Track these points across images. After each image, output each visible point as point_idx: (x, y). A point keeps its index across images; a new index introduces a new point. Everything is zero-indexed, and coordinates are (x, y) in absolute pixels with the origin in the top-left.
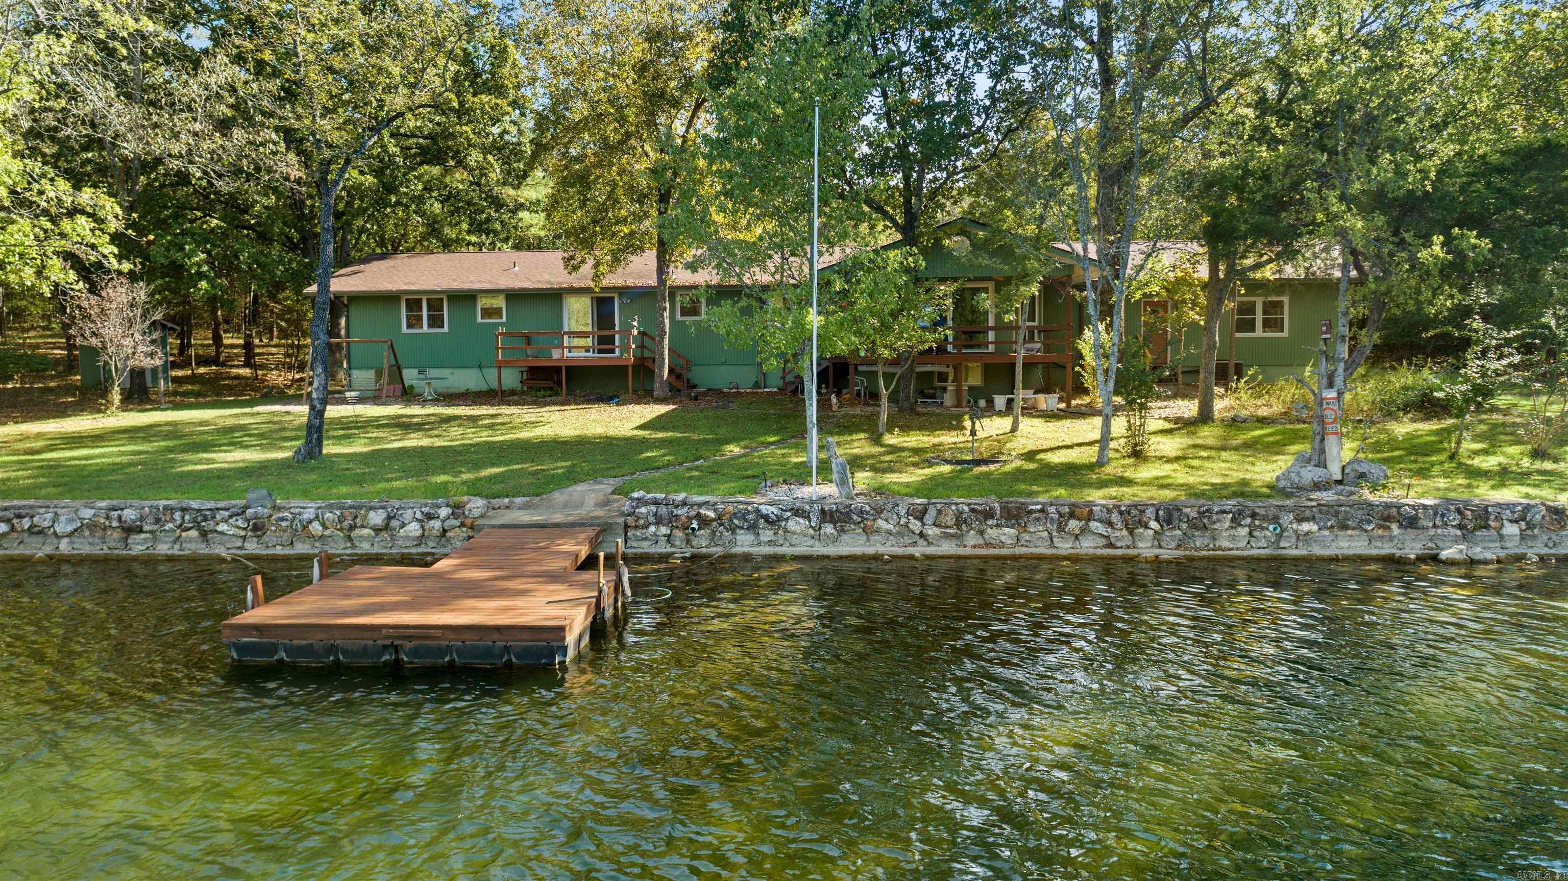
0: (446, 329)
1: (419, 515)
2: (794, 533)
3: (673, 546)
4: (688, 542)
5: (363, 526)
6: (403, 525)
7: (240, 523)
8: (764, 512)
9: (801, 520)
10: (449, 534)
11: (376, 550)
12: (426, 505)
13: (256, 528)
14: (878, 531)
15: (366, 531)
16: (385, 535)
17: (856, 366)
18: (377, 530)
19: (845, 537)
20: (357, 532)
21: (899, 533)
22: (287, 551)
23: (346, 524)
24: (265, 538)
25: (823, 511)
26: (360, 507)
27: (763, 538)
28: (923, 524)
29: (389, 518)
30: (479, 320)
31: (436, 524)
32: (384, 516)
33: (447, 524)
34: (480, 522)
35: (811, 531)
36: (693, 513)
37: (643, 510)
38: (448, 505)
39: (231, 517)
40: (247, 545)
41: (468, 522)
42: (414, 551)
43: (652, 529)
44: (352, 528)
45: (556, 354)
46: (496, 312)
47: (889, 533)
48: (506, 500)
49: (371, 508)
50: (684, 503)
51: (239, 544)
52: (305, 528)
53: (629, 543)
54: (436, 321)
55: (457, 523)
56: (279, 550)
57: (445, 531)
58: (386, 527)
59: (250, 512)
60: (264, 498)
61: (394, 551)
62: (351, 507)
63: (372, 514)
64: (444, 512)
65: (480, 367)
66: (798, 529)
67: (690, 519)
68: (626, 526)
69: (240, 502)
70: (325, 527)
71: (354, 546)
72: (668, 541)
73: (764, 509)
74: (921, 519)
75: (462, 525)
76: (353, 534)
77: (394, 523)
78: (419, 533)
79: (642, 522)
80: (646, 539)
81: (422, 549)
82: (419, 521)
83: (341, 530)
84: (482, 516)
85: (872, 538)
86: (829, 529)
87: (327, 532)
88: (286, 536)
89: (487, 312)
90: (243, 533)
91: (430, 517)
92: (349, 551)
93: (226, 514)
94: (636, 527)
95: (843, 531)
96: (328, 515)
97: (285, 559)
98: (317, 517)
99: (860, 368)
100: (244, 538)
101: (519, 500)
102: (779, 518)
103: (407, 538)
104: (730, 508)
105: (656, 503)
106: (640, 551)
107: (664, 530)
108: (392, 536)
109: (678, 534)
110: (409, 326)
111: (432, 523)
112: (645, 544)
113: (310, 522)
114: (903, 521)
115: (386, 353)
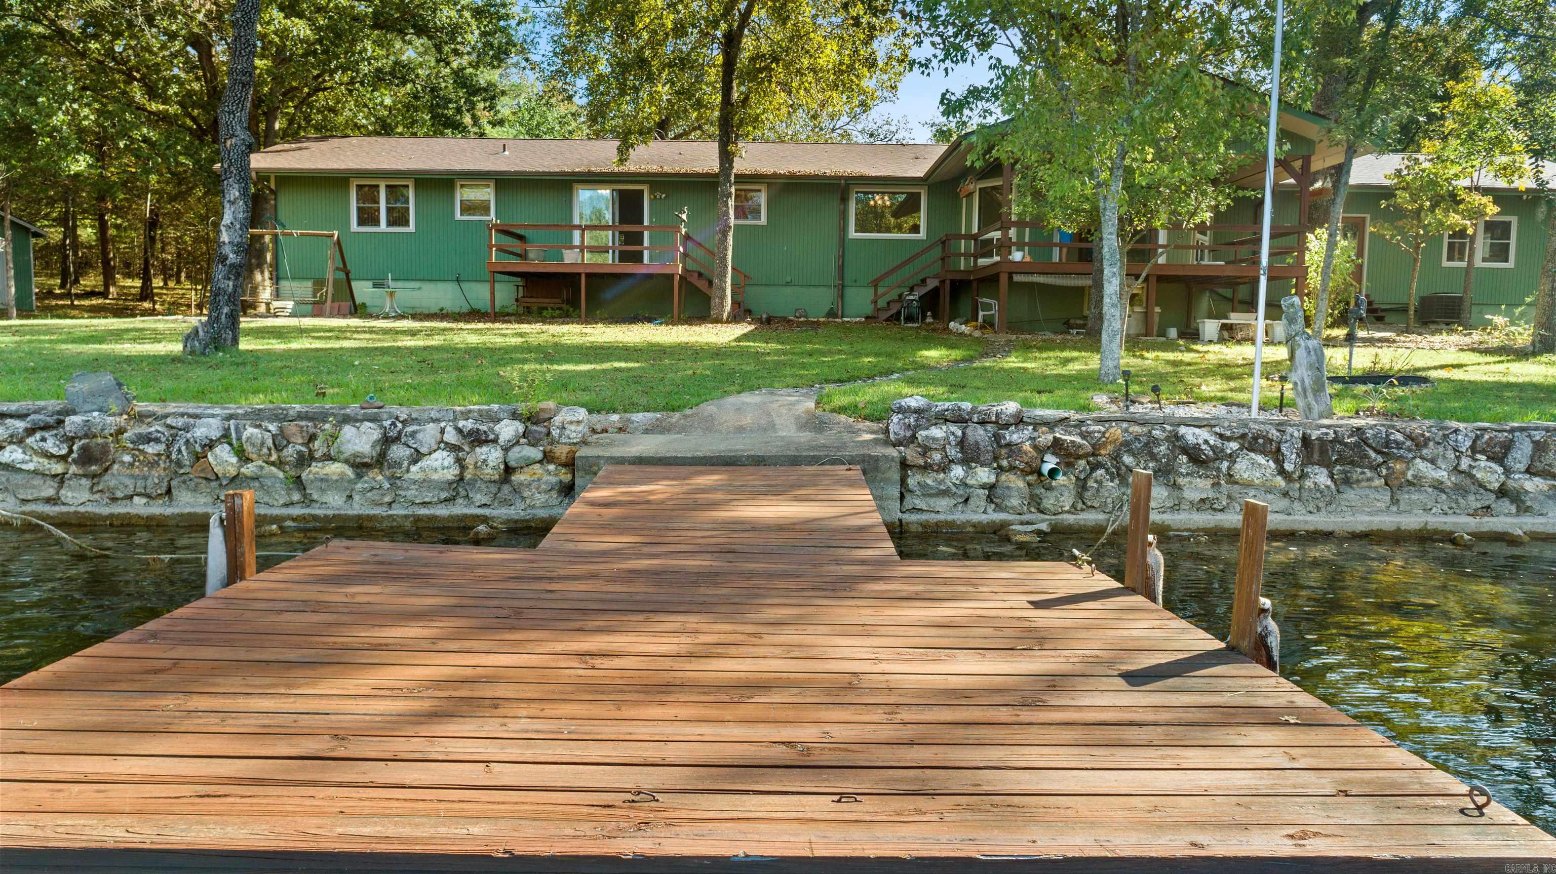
0: (412, 228)
1: (451, 436)
2: (1249, 485)
3: (999, 508)
4: (1035, 502)
5: (328, 458)
6: (417, 457)
7: (51, 445)
8: (1191, 439)
9: (1261, 459)
10: (517, 478)
11: (359, 507)
12: (466, 415)
13: (87, 457)
14: (1415, 484)
15: (335, 469)
16: (377, 477)
17: (1010, 275)
18: (360, 466)
19: (1350, 495)
20: (316, 469)
21: (1457, 487)
22: (158, 509)
23: (290, 452)
24: (109, 480)
25: (1305, 440)
26: (318, 418)
27: (1192, 495)
28: (1508, 472)
29: (387, 441)
30: (458, 216)
31: (492, 456)
32: (376, 435)
33: (515, 455)
34: (583, 452)
35: (1280, 481)
36: (1046, 438)
37: (937, 432)
38: (514, 416)
39: (30, 432)
40: (67, 494)
41: (561, 451)
42: (442, 511)
43: (958, 471)
44: (305, 460)
45: (570, 257)
46: (484, 208)
47: (1438, 486)
48: (615, 417)
49: (347, 420)
50: (1019, 421)
51: (50, 492)
52: (198, 457)
53: (909, 502)
54: (398, 218)
55: (535, 453)
56: (139, 507)
57: (509, 470)
58: (380, 460)
59: (73, 422)
60: (105, 393)
61: (398, 511)
62: (300, 416)
63: (348, 431)
64: (508, 430)
65: (458, 280)
66: (1256, 476)
67: (1041, 451)
68: (904, 465)
69: (53, 404)
70: (243, 457)
71: (307, 500)
72: (990, 499)
73: (1190, 434)
74: (1499, 459)
75: (548, 458)
76: (306, 475)
77: (398, 452)
78: (451, 473)
79: (937, 457)
80: (946, 493)
81: (459, 509)
82: (454, 448)
83: (280, 464)
84: (584, 442)
85: (1404, 497)
86: (1321, 477)
87: (249, 469)
88: (156, 474)
89: (468, 208)
90: (58, 468)
91: (477, 439)
92: (296, 511)
93: (20, 425)
94: (926, 468)
95: (1347, 481)
96: (250, 431)
97: (152, 524)
98: (226, 436)
99: (1017, 278)
100: (61, 479)
101: (639, 417)
102: (1219, 454)
103: (425, 483)
104: (1116, 432)
105: (960, 419)
106: (933, 518)
107: (984, 475)
108: (393, 479)
109: (1016, 482)
110: (361, 222)
111: (482, 452)
112: (943, 503)
113: (210, 445)
114: (1465, 463)
115: (330, 251)
